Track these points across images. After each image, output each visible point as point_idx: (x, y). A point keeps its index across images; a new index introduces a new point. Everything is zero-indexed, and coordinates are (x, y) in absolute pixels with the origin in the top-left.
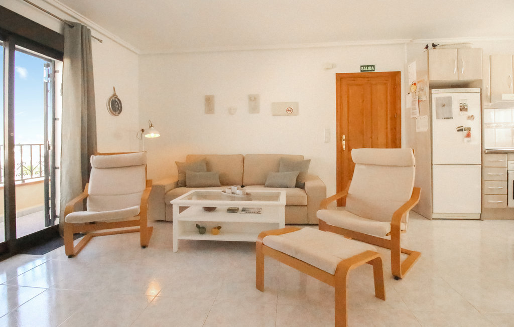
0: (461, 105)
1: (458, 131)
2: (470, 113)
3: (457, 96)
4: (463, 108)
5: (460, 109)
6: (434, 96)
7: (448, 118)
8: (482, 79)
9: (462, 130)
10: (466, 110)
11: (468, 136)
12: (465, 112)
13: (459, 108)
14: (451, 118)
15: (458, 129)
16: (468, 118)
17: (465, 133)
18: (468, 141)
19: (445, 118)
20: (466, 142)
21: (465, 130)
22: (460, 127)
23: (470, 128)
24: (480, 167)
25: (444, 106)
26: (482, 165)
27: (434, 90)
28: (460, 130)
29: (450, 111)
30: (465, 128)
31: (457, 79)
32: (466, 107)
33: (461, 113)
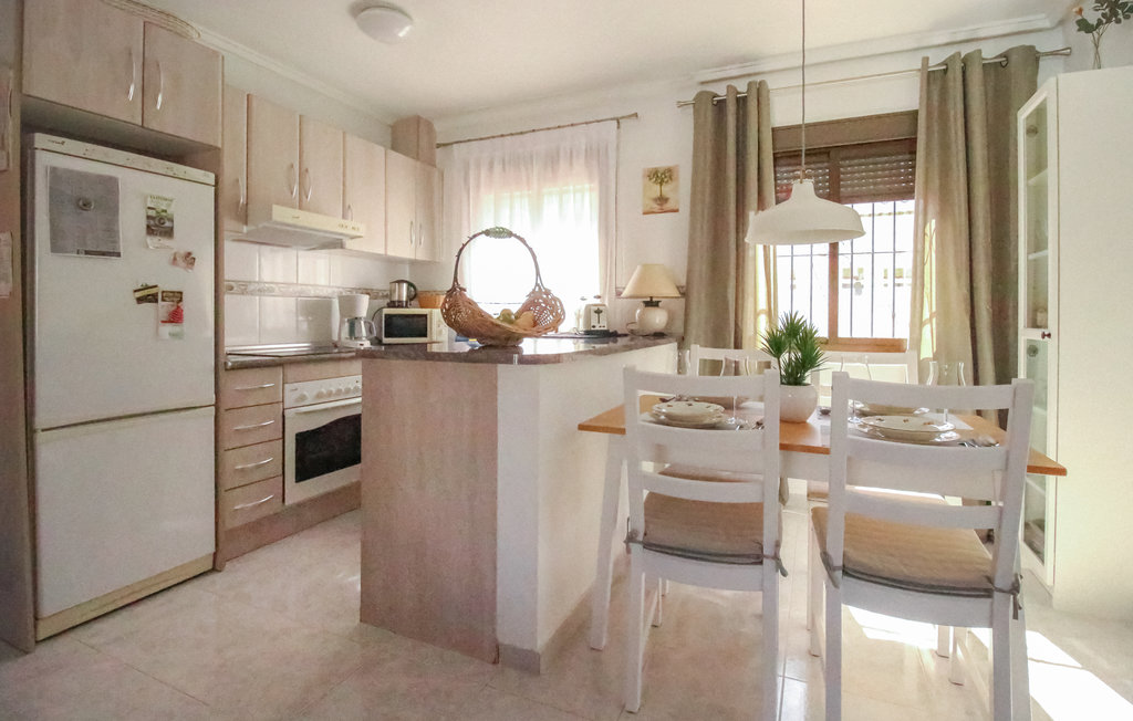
0: (151, 213)
1: (140, 300)
2: (178, 244)
4: (159, 226)
5: (148, 227)
6: (42, 161)
7: (102, 254)
8: (220, 146)
9: (153, 299)
10: (169, 233)
11: (175, 317)
12: (165, 241)
13: (145, 222)
14: (111, 254)
15: (138, 295)
16: (175, 259)
17: (164, 307)
18: (173, 335)
19: (87, 253)
20: (167, 337)
21: (163, 300)
22: (147, 288)
23: (181, 293)
24: (214, 413)
25: (86, 205)
26: (217, 406)
27: (41, 140)
28: (147, 296)
29: (111, 230)
30: (163, 292)
31: (139, 122)
32: (168, 224)
33: (153, 241)
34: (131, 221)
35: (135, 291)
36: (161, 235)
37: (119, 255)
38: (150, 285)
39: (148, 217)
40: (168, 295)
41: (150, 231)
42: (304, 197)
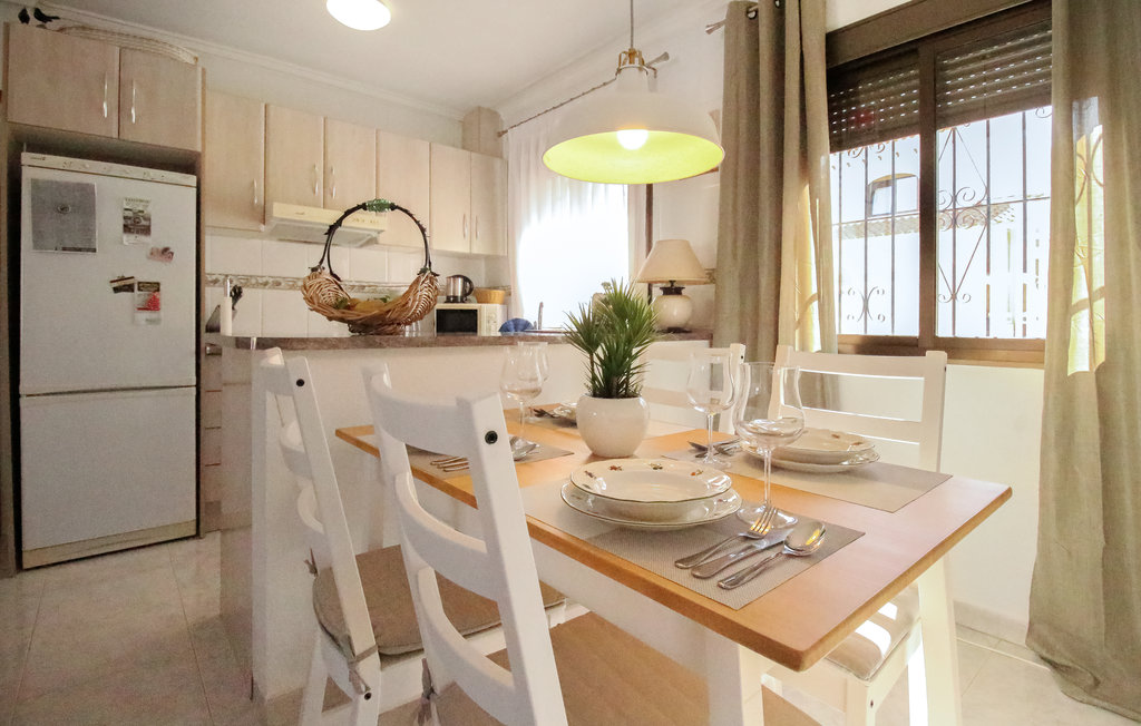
0: (129, 214)
1: (116, 290)
2: (156, 239)
3: (116, 188)
4: (136, 224)
5: (125, 226)
6: (28, 175)
7: (80, 250)
8: (199, 150)
9: (130, 288)
10: (146, 231)
11: (152, 305)
12: (142, 238)
13: (122, 222)
14: (88, 250)
15: (116, 285)
16: (152, 254)
17: (138, 297)
18: (150, 321)
19: (64, 249)
20: (143, 322)
21: (139, 289)
22: (123, 279)
23: (158, 284)
24: (194, 393)
25: (64, 209)
26: (198, 386)
27: (26, 157)
28: (123, 286)
29: (88, 230)
30: (139, 283)
31: (115, 135)
32: (143, 222)
33: (128, 239)
34: (108, 221)
35: (112, 282)
36: (138, 233)
37: (94, 251)
38: (126, 276)
39: (125, 218)
40: (142, 286)
41: (127, 229)
42: (329, 196)
